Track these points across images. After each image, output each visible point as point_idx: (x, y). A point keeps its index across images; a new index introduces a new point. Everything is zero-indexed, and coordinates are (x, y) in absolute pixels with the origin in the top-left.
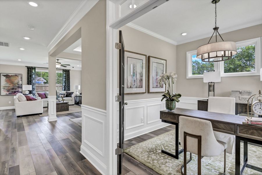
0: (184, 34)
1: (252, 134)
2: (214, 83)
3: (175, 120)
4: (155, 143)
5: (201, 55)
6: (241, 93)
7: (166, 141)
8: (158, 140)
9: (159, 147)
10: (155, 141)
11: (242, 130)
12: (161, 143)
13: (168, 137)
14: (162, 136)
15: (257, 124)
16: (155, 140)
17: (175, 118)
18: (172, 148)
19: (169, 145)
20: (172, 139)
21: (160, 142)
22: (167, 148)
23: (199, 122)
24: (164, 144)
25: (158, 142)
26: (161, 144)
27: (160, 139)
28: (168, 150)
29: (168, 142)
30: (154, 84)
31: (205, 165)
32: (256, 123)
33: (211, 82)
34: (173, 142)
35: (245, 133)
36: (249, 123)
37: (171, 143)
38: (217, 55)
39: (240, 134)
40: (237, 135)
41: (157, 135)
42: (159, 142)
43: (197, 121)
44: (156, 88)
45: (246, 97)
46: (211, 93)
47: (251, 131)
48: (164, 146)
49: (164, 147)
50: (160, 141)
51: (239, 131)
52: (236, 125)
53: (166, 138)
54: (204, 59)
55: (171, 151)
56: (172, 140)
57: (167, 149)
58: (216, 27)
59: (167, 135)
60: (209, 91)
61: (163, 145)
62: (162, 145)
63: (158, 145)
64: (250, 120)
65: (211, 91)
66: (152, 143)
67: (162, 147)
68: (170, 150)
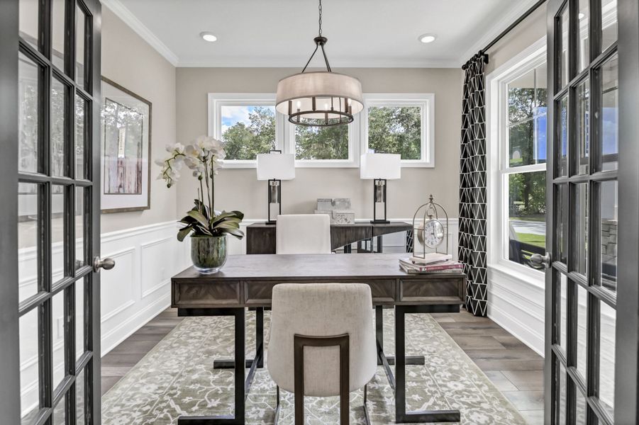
0: (210, 38)
1: (426, 294)
2: (280, 181)
3: (235, 298)
4: (139, 402)
5: (288, 102)
6: (333, 203)
7: (174, 375)
8: (143, 384)
9: (161, 410)
10: (131, 393)
11: (408, 288)
12: (159, 388)
13: (174, 356)
14: (151, 359)
15: (436, 270)
16: (133, 389)
17: (235, 291)
18: (207, 391)
19: (192, 387)
20: (188, 358)
21: (154, 387)
22: (187, 400)
23: (344, 293)
24: (172, 388)
25: (144, 390)
26: (162, 397)
27: (148, 375)
28: (196, 408)
29: (181, 376)
30: (112, 181)
31: (314, 404)
32: (433, 269)
33: (274, 180)
34: (197, 367)
35: (414, 293)
36: (423, 270)
37: (195, 377)
38: (332, 108)
39: (406, 300)
40: (399, 304)
41: (132, 363)
42: (149, 390)
43: (337, 291)
44: (119, 193)
45: (343, 212)
46: (274, 206)
47: (424, 287)
48: (174, 399)
49: (178, 401)
50: (150, 382)
51: (404, 291)
52: (398, 280)
53: (168, 364)
54: (299, 114)
55: (209, 406)
56: (191, 363)
57: (193, 404)
58: (321, 37)
59: (166, 349)
60: (270, 200)
61: (171, 395)
62: (166, 398)
63: (151, 404)
64: (417, 261)
65: (274, 202)
66: (123, 406)
67: (169, 406)
68: (203, 406)
